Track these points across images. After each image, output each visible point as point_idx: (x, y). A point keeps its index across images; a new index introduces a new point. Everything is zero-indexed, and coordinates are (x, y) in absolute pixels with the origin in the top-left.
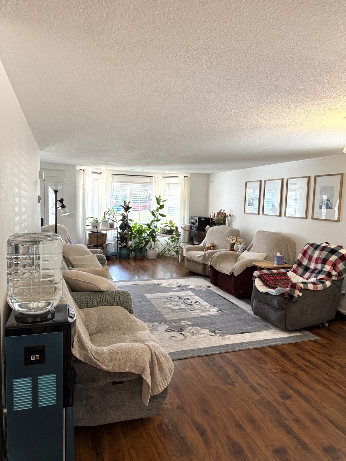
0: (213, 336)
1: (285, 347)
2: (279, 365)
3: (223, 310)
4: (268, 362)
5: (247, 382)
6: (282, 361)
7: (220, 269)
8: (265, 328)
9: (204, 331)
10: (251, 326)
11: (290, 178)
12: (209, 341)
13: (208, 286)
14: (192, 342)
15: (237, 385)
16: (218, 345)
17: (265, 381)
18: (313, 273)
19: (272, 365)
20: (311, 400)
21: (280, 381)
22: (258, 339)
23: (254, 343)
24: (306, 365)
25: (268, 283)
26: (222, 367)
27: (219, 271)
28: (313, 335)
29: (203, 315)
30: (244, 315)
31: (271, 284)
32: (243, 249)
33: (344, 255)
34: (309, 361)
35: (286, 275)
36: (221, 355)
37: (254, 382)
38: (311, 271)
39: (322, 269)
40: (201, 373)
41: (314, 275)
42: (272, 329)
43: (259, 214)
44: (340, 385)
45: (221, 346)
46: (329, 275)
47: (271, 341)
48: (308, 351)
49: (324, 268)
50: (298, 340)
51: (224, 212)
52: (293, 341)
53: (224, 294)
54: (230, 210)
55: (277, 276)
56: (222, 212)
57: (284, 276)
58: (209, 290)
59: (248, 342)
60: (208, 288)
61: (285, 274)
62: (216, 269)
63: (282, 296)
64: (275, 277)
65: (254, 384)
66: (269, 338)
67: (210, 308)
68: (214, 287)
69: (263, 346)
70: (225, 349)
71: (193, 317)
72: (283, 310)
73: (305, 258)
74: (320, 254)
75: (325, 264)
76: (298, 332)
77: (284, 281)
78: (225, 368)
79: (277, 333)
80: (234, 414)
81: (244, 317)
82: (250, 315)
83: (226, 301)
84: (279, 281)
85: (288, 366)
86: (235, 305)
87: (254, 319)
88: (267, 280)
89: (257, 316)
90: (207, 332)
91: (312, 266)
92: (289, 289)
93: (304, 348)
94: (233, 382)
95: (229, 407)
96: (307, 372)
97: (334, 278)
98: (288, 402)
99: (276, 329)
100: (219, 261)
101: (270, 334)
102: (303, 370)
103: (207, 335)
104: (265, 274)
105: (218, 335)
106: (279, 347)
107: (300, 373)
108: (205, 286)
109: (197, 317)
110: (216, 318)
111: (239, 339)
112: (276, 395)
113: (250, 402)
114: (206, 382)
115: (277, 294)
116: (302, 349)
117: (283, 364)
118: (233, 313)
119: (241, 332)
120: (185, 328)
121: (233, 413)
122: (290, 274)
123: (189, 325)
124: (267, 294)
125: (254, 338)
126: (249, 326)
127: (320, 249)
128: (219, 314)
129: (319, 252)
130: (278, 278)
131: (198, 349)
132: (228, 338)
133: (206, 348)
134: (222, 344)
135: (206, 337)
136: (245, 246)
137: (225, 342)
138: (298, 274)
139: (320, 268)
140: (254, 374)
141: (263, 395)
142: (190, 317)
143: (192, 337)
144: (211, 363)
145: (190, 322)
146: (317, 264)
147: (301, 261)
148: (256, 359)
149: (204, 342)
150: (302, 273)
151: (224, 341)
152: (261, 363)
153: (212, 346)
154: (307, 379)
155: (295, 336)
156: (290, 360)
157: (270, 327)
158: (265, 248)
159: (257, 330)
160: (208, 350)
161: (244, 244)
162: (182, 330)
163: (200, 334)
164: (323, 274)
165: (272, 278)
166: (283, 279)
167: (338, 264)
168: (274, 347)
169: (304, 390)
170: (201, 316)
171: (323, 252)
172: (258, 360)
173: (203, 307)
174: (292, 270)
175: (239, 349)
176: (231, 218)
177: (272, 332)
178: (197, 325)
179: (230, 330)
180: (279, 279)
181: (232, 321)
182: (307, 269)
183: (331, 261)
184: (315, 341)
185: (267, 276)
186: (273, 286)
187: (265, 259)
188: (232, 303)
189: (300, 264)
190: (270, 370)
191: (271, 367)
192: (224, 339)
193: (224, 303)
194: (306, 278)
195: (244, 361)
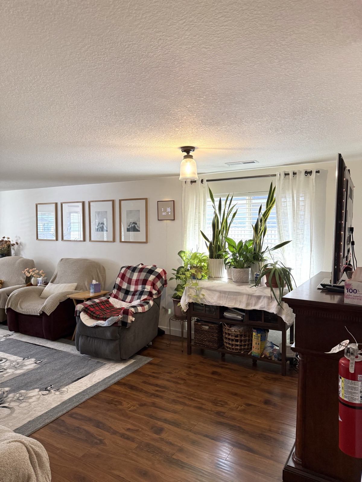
0: (47, 394)
1: (128, 378)
2: (134, 399)
3: (42, 358)
4: (122, 401)
5: (115, 433)
6: (134, 395)
7: (23, 310)
8: (99, 365)
9: (32, 392)
10: (83, 368)
11: (93, 201)
12: (46, 403)
13: (5, 335)
14: (25, 411)
15: (106, 441)
16: (59, 403)
17: (132, 424)
18: (135, 295)
19: (128, 403)
20: (180, 424)
21: (145, 417)
22: (98, 379)
23: (97, 386)
24: (157, 391)
25: (95, 315)
26: (78, 427)
27: (22, 313)
28: (146, 357)
29: (20, 373)
30: (69, 358)
31: (100, 316)
32: (44, 281)
33: (159, 273)
34: (157, 385)
35: (109, 302)
36: (69, 413)
37: (122, 429)
38: (132, 294)
39: (143, 290)
40: (58, 446)
41: (136, 297)
42: (106, 364)
43: (57, 239)
44: (193, 398)
45: (63, 403)
46: (150, 294)
47: (113, 377)
48: (150, 376)
49: (145, 288)
50: (136, 367)
51: (9, 240)
52: (133, 370)
53: (32, 339)
54: (16, 237)
55: (101, 305)
56: (6, 239)
57: (107, 304)
58: (10, 339)
59: (91, 387)
60: (7, 337)
61: (107, 302)
62: (17, 311)
63: (115, 325)
64: (99, 307)
65: (123, 431)
66: (109, 375)
67: (25, 362)
68: (14, 334)
69: (109, 386)
70: (70, 405)
71: (7, 379)
72: (117, 340)
73: (124, 282)
74: (139, 276)
75: (146, 285)
76: (132, 359)
77: (109, 309)
78: (83, 427)
79: (113, 366)
80: (122, 477)
81: (70, 361)
82: (76, 356)
83: (40, 348)
84: (104, 310)
85: (143, 397)
86: (52, 349)
87: (82, 359)
88: (94, 311)
89: (84, 355)
90: (37, 393)
91: (132, 288)
92: (122, 316)
93: (146, 374)
94: (100, 440)
95: (113, 471)
96: (162, 397)
97: (155, 297)
98: (164, 435)
99: (110, 363)
100: (20, 300)
101: (107, 371)
102: (158, 396)
103: (39, 396)
104: (90, 306)
105: (52, 391)
106: (123, 381)
107: (157, 401)
108: (2, 336)
109: (13, 378)
110: (39, 371)
111: (79, 387)
112: (150, 434)
113: (131, 454)
114: (70, 455)
115: (110, 324)
116: (144, 375)
117: (137, 397)
118: (55, 360)
119: (76, 378)
120: (5, 398)
121: (120, 476)
122: (112, 300)
123: (9, 392)
124: (97, 327)
125: (95, 381)
126: (81, 369)
127: (138, 271)
128: (39, 366)
129: (138, 274)
130: (102, 307)
131: (37, 418)
132: (67, 390)
133: (46, 413)
134: (63, 401)
135: (39, 399)
136: (46, 278)
137: (66, 397)
138: (120, 299)
139: (141, 289)
140: (117, 421)
141: (138, 440)
142: (3, 381)
143: (21, 405)
144: (62, 429)
145: (6, 387)
146: (138, 285)
147: (120, 285)
148: (109, 403)
149: (40, 407)
150: (123, 298)
151: (63, 396)
152: (117, 405)
153: (53, 407)
154: (166, 404)
155: (131, 364)
156: (141, 391)
157: (103, 363)
158: (73, 277)
159: (92, 370)
160: (51, 414)
161: (43, 275)
162: (2, 402)
163: (30, 399)
164: (145, 294)
165: (97, 308)
166: (107, 307)
167: (156, 283)
168: (118, 383)
169: (169, 416)
170: (18, 375)
171: (142, 273)
172: (112, 404)
173: (14, 363)
174: (113, 295)
175: (86, 398)
176: (19, 247)
177: (108, 367)
178: (19, 388)
179: (63, 381)
180: (104, 309)
181: (60, 369)
182: (127, 292)
183: (150, 281)
184: (150, 363)
185: (92, 308)
186: (102, 317)
187: (75, 289)
188: (48, 347)
189: (119, 288)
190: (130, 409)
191: (129, 405)
192: (62, 394)
193: (38, 350)
194: (129, 301)
195: (99, 411)
